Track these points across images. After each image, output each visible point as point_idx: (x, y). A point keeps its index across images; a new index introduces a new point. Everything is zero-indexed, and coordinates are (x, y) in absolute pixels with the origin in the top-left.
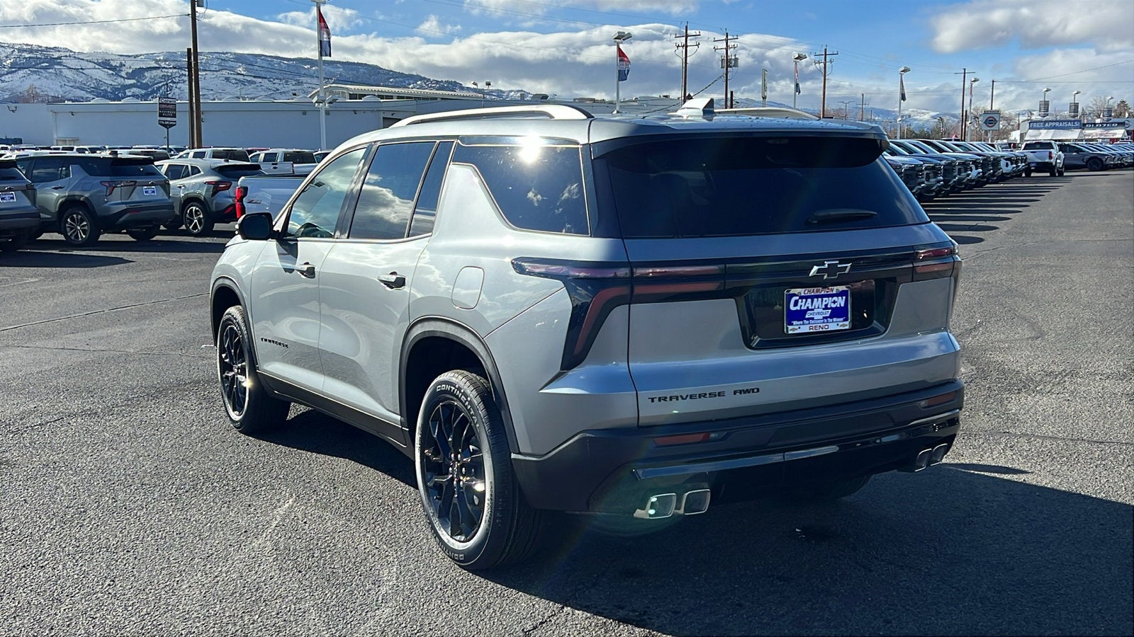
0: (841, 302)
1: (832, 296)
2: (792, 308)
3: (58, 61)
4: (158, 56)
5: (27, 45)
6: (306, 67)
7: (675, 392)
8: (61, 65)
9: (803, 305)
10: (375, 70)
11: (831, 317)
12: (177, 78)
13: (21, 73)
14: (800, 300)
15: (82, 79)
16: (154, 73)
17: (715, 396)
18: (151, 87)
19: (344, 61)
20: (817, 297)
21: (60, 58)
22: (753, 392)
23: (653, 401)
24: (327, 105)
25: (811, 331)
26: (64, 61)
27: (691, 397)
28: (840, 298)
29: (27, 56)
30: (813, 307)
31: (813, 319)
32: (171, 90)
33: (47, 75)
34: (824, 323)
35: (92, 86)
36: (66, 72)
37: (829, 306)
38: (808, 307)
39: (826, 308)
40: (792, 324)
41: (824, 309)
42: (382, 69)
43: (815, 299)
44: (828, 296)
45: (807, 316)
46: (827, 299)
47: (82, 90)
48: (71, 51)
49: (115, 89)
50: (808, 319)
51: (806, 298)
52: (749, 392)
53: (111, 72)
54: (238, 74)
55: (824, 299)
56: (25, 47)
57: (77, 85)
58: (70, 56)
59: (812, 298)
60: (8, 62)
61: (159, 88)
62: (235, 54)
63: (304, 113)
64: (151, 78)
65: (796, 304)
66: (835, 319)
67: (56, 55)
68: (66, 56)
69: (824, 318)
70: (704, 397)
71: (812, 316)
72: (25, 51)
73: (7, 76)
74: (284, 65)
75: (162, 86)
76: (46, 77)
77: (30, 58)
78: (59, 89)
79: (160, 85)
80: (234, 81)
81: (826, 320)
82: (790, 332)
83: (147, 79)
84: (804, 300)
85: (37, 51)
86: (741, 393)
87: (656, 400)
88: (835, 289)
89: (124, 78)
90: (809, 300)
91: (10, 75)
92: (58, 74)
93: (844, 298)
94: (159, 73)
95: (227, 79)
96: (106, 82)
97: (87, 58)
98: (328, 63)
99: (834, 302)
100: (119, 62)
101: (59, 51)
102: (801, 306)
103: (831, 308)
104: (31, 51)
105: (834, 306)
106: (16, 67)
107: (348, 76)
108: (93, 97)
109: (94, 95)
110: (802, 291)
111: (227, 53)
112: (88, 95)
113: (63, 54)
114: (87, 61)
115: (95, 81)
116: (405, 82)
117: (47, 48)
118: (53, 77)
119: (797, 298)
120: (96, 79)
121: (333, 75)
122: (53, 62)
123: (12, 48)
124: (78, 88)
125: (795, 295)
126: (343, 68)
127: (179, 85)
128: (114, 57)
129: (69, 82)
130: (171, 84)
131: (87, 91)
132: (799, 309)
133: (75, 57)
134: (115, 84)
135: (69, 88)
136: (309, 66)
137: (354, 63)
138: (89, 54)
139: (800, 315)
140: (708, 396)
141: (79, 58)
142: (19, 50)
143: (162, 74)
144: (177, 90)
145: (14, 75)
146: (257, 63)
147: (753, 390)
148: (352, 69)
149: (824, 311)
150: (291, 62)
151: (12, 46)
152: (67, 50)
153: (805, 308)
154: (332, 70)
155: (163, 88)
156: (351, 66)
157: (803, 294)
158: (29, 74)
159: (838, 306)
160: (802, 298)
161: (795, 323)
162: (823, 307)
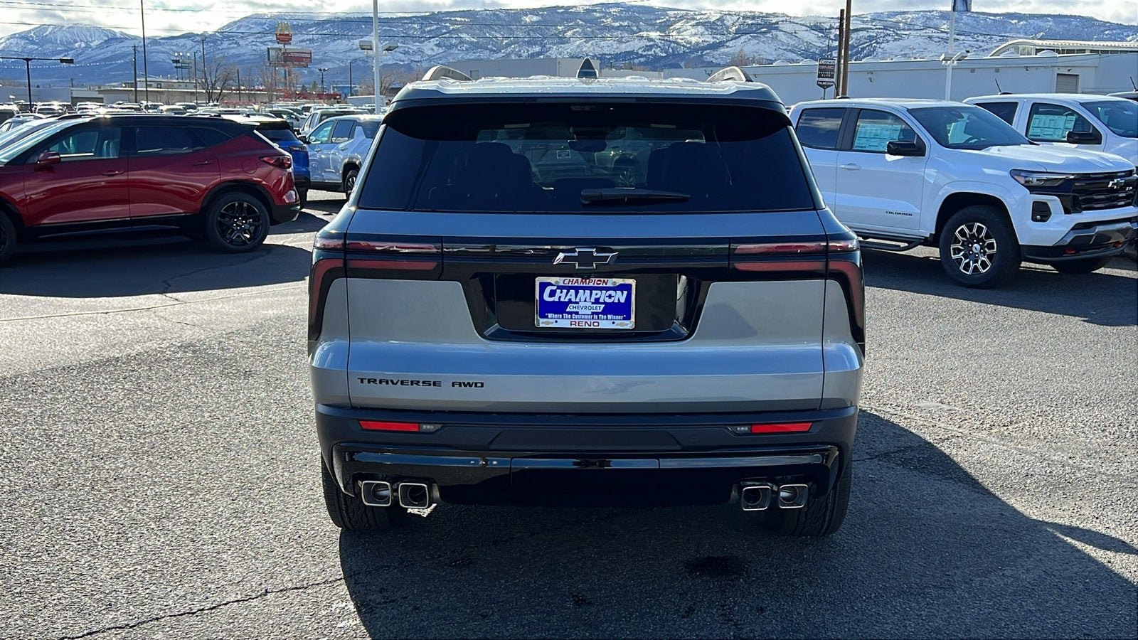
0: (620, 297)
1: (607, 289)
2: (546, 298)
3: (776, 26)
4: (866, 17)
5: (751, 12)
6: (1013, 22)
7: (389, 374)
8: (778, 29)
9: (561, 296)
10: (1089, 22)
11: (604, 312)
12: (881, 39)
13: (743, 38)
14: (558, 291)
15: (794, 42)
16: (861, 34)
17: (430, 385)
18: (855, 47)
19: (1056, 14)
20: (584, 288)
21: (777, 23)
22: (476, 386)
23: (362, 382)
24: (955, 62)
25: (573, 326)
26: (781, 26)
27: (402, 383)
28: (619, 292)
29: (750, 22)
30: (578, 300)
31: (577, 313)
32: (874, 50)
33: (765, 39)
34: (593, 318)
35: (803, 48)
36: (781, 36)
37: (601, 301)
38: (570, 299)
39: (597, 301)
40: (547, 317)
41: (593, 303)
42: (1098, 21)
43: (581, 292)
44: (601, 289)
45: (567, 310)
46: (599, 292)
47: (793, 52)
48: (788, 16)
49: (823, 51)
50: (571, 313)
51: (569, 289)
52: (471, 386)
53: (820, 34)
54: (942, 32)
55: (594, 292)
56: (749, 14)
57: (790, 48)
58: (786, 21)
59: (577, 289)
60: (734, 28)
61: (863, 49)
62: (940, 11)
63: (973, 71)
64: (857, 39)
65: (552, 294)
66: (609, 316)
67: (774, 20)
68: (783, 21)
69: (593, 313)
70: (417, 384)
71: (574, 310)
72: (748, 18)
73: (731, 42)
74: (990, 21)
75: (867, 46)
76: (764, 42)
77: (752, 24)
78: (774, 53)
79: (865, 46)
80: (937, 39)
81: (596, 317)
82: (541, 326)
83: (853, 40)
84: (565, 291)
85: (758, 17)
86: (460, 386)
87: (366, 381)
88: (611, 282)
89: (832, 40)
90: (572, 292)
91: (734, 41)
92: (775, 38)
93: (625, 292)
94: (864, 34)
95: (930, 37)
96: (815, 44)
97: (801, 22)
98: (1037, 17)
99: (610, 296)
100: (829, 24)
101: (777, 16)
102: (560, 297)
103: (604, 303)
104: (753, 18)
105: (608, 300)
106: (740, 33)
107: (1058, 30)
108: (802, 58)
109: (804, 57)
110: (560, 281)
111: (933, 11)
112: (798, 58)
113: (781, 19)
114: (801, 24)
115: (805, 44)
116: (1123, 34)
117: (767, 14)
118: (770, 42)
119: (555, 288)
120: (807, 42)
121: (1040, 29)
122: (772, 27)
123: (738, 15)
124: (790, 50)
125: (550, 284)
126: (1054, 21)
127: (882, 46)
128: (825, 20)
129: (783, 45)
130: (875, 45)
131: (797, 54)
132: (557, 300)
133: (790, 22)
134: (824, 46)
135: (782, 51)
136: (1016, 21)
137: (1066, 16)
138: (803, 19)
139: (560, 308)
140: (421, 384)
141: (794, 23)
142: (745, 17)
143: (868, 34)
144: (880, 50)
145: (737, 40)
146: (962, 19)
147: (476, 384)
148: (1062, 23)
149: (595, 306)
150: (998, 18)
151: (738, 14)
152: (784, 15)
153: (567, 300)
154: (1041, 24)
155: (867, 48)
156: (1062, 19)
157: (561, 284)
158: (750, 40)
159: (616, 301)
160: (559, 287)
161: (550, 315)
162: (593, 300)
